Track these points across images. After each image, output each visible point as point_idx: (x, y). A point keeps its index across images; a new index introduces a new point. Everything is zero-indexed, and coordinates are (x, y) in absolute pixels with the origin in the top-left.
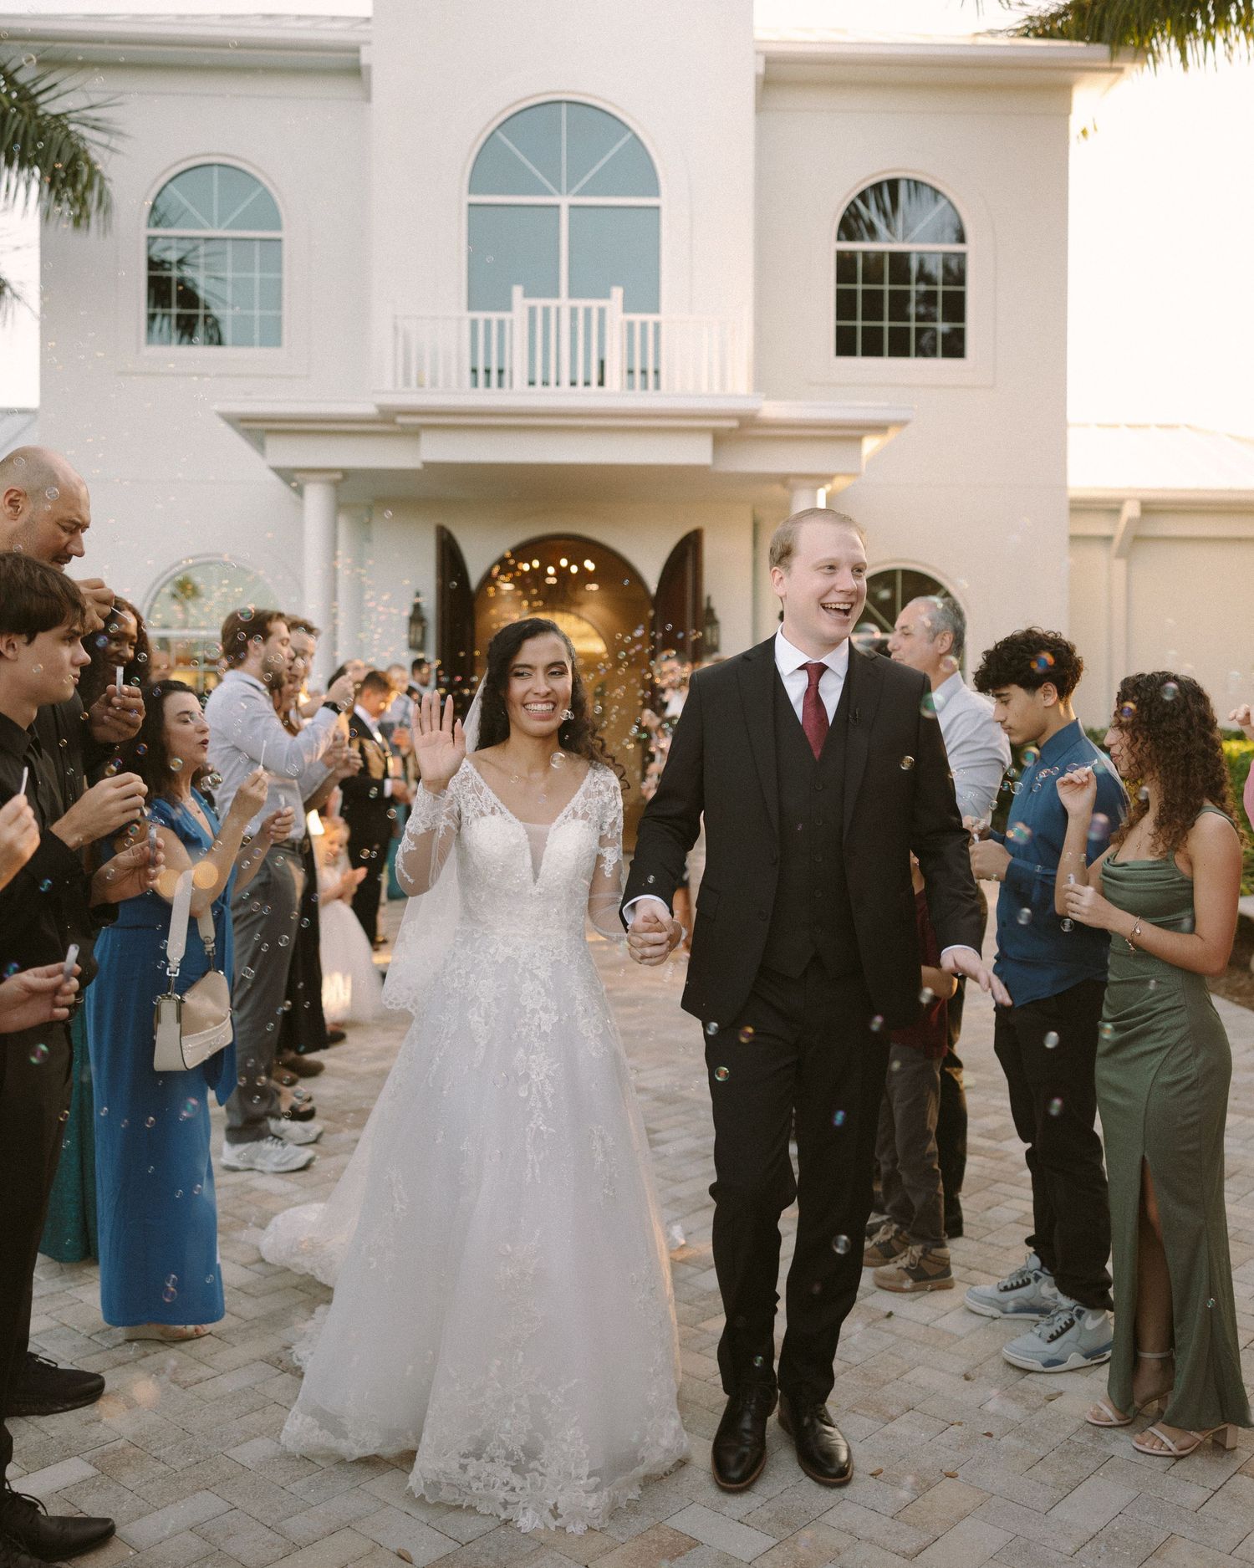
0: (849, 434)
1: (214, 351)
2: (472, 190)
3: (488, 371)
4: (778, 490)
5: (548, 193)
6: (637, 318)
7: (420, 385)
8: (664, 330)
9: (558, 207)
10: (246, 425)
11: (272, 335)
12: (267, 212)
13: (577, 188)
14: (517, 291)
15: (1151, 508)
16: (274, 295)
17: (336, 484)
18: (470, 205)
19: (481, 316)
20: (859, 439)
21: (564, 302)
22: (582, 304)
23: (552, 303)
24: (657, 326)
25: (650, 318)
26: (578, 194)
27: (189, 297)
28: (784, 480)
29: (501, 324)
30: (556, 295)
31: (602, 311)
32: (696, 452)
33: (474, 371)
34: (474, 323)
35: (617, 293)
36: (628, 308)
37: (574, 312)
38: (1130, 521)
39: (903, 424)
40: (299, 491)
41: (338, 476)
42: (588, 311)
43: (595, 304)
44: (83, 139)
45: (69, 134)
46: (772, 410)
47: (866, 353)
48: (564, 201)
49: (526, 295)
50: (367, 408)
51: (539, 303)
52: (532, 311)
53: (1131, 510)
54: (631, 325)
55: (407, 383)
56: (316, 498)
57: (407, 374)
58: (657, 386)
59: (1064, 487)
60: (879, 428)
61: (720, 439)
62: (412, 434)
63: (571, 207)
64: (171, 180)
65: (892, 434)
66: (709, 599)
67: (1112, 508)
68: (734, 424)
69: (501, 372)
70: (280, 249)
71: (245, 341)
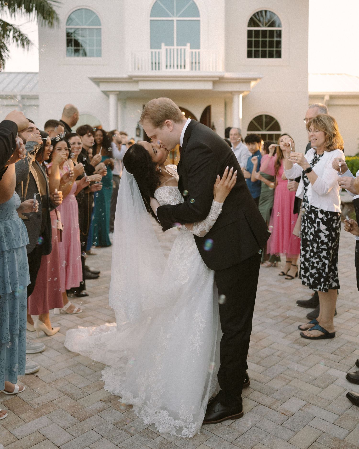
0: (248, 81)
1: (85, 58)
2: (151, 16)
3: (156, 63)
4: (230, 95)
5: (170, 17)
6: (194, 51)
7: (138, 69)
8: (201, 53)
9: (173, 20)
10: (95, 80)
11: (99, 54)
12: (97, 21)
13: (179, 15)
14: (163, 45)
15: (332, 97)
16: (99, 43)
17: (118, 95)
18: (151, 20)
19: (154, 50)
20: (249, 82)
21: (175, 47)
22: (179, 47)
23: (172, 47)
24: (199, 53)
25: (197, 51)
26: (179, 17)
27: (77, 44)
28: (231, 92)
29: (159, 52)
30: (173, 45)
31: (184, 49)
32: (208, 86)
33: (152, 63)
34: (152, 52)
35: (188, 45)
36: (191, 48)
37: (177, 50)
38: (327, 101)
39: (261, 78)
40: (108, 96)
41: (118, 93)
42: (181, 49)
43: (183, 48)
44: (51, 4)
45: (47, 3)
46: (228, 75)
47: (255, 57)
48: (175, 19)
49: (166, 45)
50: (125, 75)
51: (169, 47)
52: (167, 50)
53: (327, 98)
54: (192, 53)
55: (135, 69)
56: (112, 99)
57: (135, 66)
58: (199, 69)
59: (307, 92)
60: (255, 79)
61: (215, 83)
62: (137, 82)
63: (177, 21)
64: (72, 13)
65: (259, 81)
66: (213, 123)
67: (321, 97)
68: (217, 79)
69: (159, 63)
70: (101, 31)
71: (92, 56)
